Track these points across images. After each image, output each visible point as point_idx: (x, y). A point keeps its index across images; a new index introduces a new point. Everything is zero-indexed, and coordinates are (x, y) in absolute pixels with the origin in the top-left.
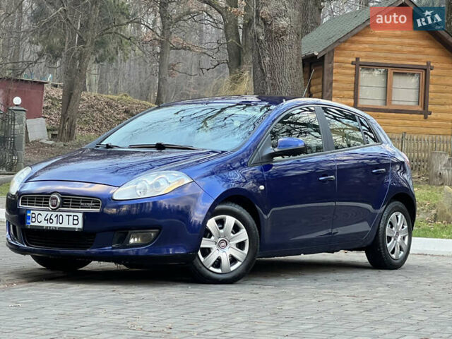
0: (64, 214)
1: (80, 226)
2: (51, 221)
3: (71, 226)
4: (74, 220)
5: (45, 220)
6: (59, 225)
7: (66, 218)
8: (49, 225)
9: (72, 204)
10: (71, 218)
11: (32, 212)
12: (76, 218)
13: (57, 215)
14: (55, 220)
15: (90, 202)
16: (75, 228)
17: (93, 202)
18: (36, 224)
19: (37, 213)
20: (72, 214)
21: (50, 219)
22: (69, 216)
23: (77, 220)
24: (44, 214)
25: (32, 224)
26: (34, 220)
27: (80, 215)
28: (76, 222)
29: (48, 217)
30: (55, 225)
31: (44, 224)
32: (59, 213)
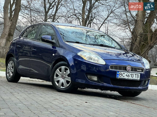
0: (134, 74)
1: (139, 78)
2: (129, 76)
3: (136, 78)
4: (137, 76)
5: (126, 76)
6: (132, 78)
8: (128, 78)
9: (134, 70)
11: (120, 72)
12: (138, 75)
13: (131, 74)
17: (141, 70)
18: (122, 77)
19: (122, 73)
21: (129, 75)
22: (136, 74)
23: (138, 76)
24: (126, 73)
25: (119, 77)
26: (121, 75)
28: (138, 77)
29: (128, 75)
30: (130, 78)
32: (132, 74)
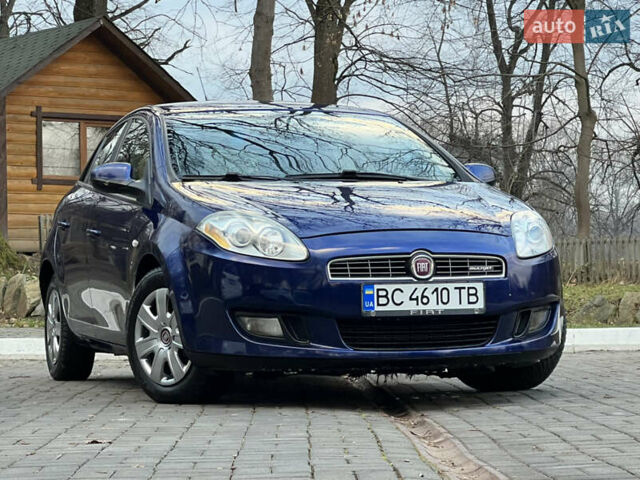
0: (451, 286)
1: (481, 305)
2: (425, 300)
3: (465, 306)
4: (469, 295)
5: (411, 299)
6: (441, 307)
7: (454, 294)
8: (421, 307)
9: (453, 269)
10: (464, 293)
11: (376, 287)
12: (472, 291)
13: (436, 290)
14: (433, 297)
15: (483, 264)
16: (473, 310)
17: (489, 264)
18: (391, 307)
19: (390, 288)
20: (467, 285)
21: (423, 297)
22: (460, 289)
23: (475, 295)
24: (408, 289)
25: (377, 308)
26: (383, 301)
27: (480, 287)
28: (472, 299)
29: (418, 294)
30: (433, 306)
31: (411, 307)
32: (440, 286)
